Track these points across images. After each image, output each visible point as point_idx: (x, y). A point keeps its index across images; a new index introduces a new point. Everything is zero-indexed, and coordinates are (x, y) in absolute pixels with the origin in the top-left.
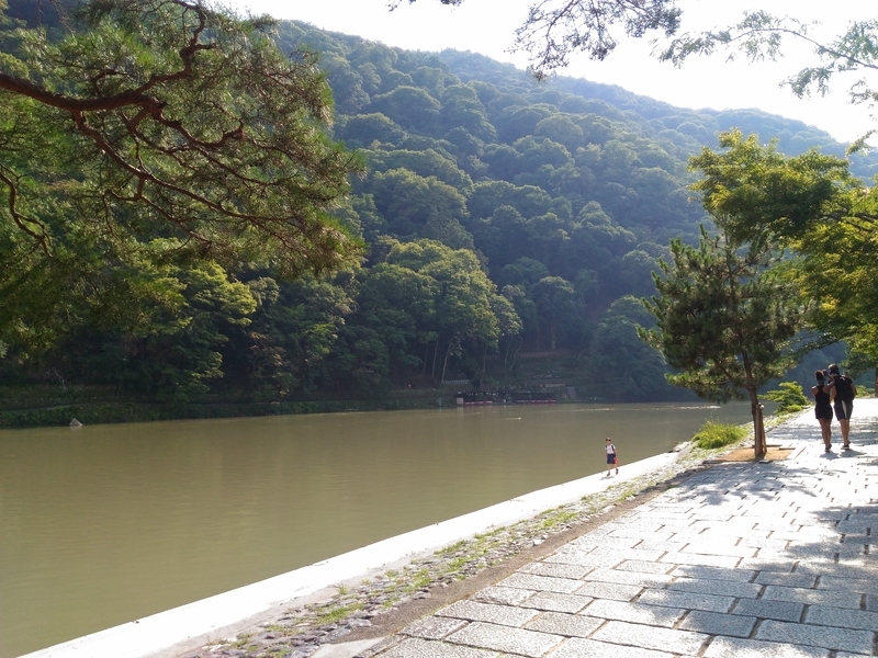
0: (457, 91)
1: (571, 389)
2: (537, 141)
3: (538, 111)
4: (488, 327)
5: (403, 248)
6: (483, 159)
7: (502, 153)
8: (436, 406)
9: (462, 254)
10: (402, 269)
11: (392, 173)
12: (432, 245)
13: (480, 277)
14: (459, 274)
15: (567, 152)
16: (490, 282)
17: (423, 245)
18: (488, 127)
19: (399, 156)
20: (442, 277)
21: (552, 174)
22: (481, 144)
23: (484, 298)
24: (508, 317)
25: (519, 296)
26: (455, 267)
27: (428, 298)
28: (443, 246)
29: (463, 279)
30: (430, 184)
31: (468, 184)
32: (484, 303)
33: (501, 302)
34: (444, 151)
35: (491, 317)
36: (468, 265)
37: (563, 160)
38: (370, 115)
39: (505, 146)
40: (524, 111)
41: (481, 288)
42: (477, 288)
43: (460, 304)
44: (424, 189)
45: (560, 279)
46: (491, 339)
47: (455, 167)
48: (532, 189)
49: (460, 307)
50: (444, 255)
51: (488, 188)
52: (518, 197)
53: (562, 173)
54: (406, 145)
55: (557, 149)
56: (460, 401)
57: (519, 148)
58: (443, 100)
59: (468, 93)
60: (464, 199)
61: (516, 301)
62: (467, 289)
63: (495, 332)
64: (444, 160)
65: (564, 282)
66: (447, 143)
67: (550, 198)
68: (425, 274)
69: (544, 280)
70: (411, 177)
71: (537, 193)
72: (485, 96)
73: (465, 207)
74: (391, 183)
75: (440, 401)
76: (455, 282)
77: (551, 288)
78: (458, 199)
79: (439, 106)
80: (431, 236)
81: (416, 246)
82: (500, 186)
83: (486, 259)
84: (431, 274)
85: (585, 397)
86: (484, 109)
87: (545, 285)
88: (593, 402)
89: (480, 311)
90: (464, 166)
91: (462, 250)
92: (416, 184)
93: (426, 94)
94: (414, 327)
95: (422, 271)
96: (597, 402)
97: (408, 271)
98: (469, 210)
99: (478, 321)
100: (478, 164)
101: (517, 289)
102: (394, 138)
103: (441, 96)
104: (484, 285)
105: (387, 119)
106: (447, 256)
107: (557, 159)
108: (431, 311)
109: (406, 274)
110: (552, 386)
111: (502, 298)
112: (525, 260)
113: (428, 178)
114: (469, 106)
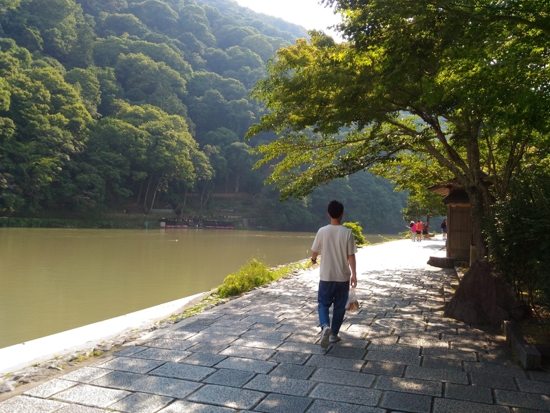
0: (192, 8)
1: (245, 220)
2: (242, 50)
3: (246, 31)
4: (187, 172)
5: (130, 109)
6: (203, 57)
7: (217, 55)
8: (143, 227)
9: (175, 118)
10: (125, 124)
11: (133, 56)
12: (154, 110)
13: (187, 137)
14: (169, 132)
15: (261, 60)
16: (194, 141)
17: (146, 109)
18: (210, 36)
19: (140, 45)
20: (155, 133)
21: (249, 73)
22: (203, 46)
23: (187, 151)
24: (204, 167)
25: (215, 153)
26: (167, 127)
27: (142, 146)
28: (161, 111)
29: (172, 137)
30: (160, 68)
31: (189, 71)
32: (186, 155)
33: (199, 156)
34: (176, 47)
35: (189, 165)
36: (177, 127)
37: (258, 65)
38: (124, 15)
39: (220, 51)
40: (236, 29)
41: (186, 144)
42: (182, 144)
43: (167, 153)
44: (155, 70)
45: (245, 144)
46: (189, 180)
47: (181, 59)
48: (234, 82)
49: (167, 156)
50: (161, 118)
51: (203, 76)
52: (224, 85)
53: (256, 73)
54: (148, 39)
55: (254, 57)
56: (163, 224)
57: (230, 54)
58: (181, 14)
59: (200, 12)
60: (184, 82)
61: (213, 157)
62: (174, 144)
63: (192, 176)
64: (173, 52)
65: (247, 146)
66: (179, 42)
67: (245, 89)
68: (143, 129)
69: (234, 144)
70: (146, 60)
71: (237, 84)
72: (212, 16)
73: (185, 87)
74: (131, 63)
75: (147, 224)
76: (166, 138)
77: (238, 151)
78: (180, 81)
79: (177, 17)
80: (154, 103)
81: (140, 109)
82: (212, 76)
83: (193, 124)
84: (148, 130)
85: (254, 226)
86: (209, 24)
87: (234, 147)
88: (259, 229)
89: (182, 161)
90: (189, 59)
91: (175, 116)
92: (149, 65)
93: (169, 7)
94: (128, 168)
95: (141, 127)
96: (262, 230)
97: (130, 126)
98: (187, 89)
99: (180, 167)
100: (199, 59)
101: (215, 149)
102: (140, 34)
103: (180, 10)
104: (188, 142)
105: (136, 19)
106: (163, 118)
107: (253, 64)
108: (143, 157)
109: (126, 127)
110: (232, 217)
111: (202, 153)
112: (224, 129)
113: (159, 63)
114: (199, 20)
